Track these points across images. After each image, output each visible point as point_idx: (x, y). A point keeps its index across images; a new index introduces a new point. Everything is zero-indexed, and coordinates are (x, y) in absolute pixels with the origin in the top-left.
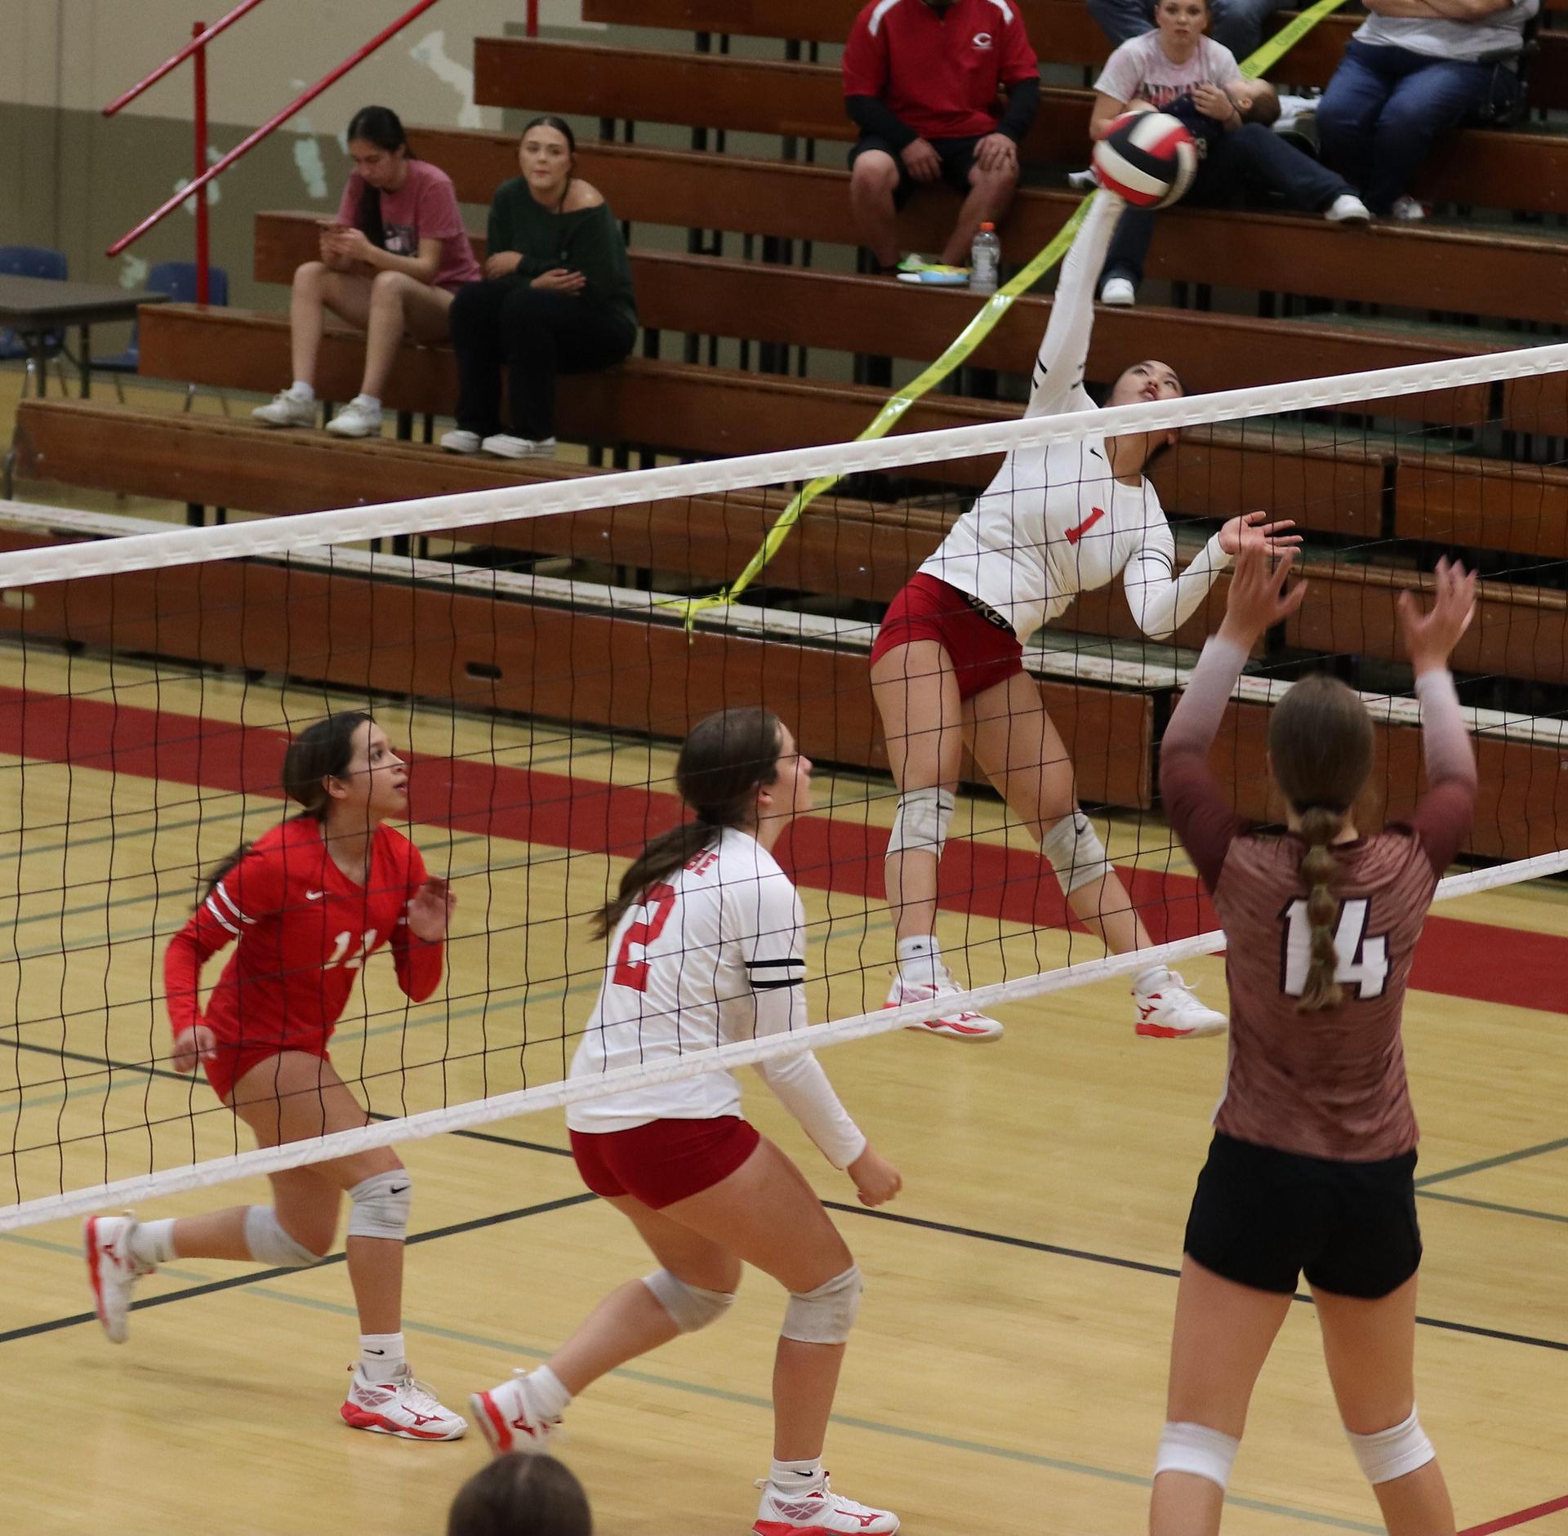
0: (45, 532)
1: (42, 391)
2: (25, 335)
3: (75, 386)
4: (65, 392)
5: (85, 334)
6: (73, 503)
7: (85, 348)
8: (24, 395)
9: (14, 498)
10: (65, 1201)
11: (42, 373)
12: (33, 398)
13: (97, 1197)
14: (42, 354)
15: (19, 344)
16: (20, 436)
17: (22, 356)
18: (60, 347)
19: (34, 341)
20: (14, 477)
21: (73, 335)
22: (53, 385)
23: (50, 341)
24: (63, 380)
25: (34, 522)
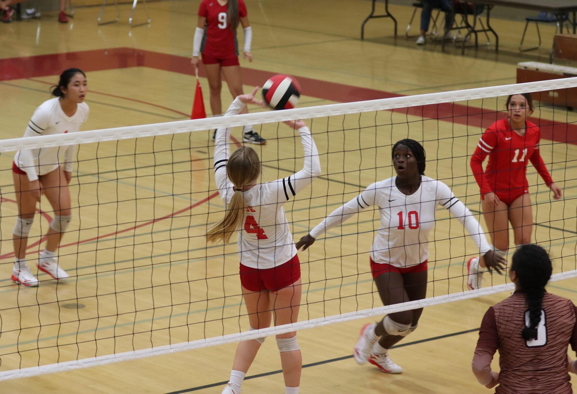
0: (561, 74)
1: (561, 32)
2: (556, 15)
3: (571, 30)
4: (568, 32)
5: (574, 15)
6: (570, 65)
7: (574, 19)
8: (556, 32)
9: (553, 63)
10: (563, 275)
11: (561, 26)
12: (559, 34)
13: (573, 274)
14: (561, 21)
15: (555, 17)
16: (555, 46)
17: (554, 21)
18: (567, 18)
19: (559, 17)
20: (553, 57)
21: (571, 15)
22: (565, 30)
23: (564, 17)
24: (567, 28)
25: (559, 71)
